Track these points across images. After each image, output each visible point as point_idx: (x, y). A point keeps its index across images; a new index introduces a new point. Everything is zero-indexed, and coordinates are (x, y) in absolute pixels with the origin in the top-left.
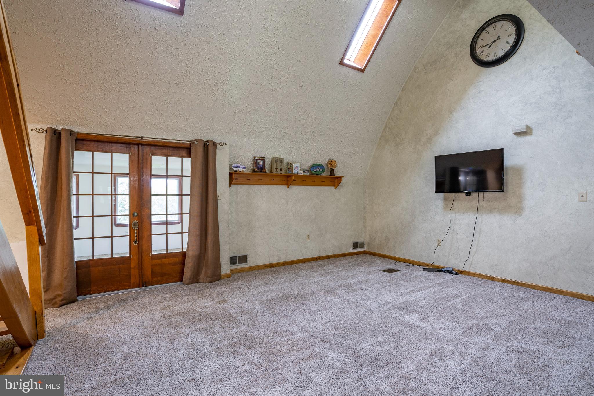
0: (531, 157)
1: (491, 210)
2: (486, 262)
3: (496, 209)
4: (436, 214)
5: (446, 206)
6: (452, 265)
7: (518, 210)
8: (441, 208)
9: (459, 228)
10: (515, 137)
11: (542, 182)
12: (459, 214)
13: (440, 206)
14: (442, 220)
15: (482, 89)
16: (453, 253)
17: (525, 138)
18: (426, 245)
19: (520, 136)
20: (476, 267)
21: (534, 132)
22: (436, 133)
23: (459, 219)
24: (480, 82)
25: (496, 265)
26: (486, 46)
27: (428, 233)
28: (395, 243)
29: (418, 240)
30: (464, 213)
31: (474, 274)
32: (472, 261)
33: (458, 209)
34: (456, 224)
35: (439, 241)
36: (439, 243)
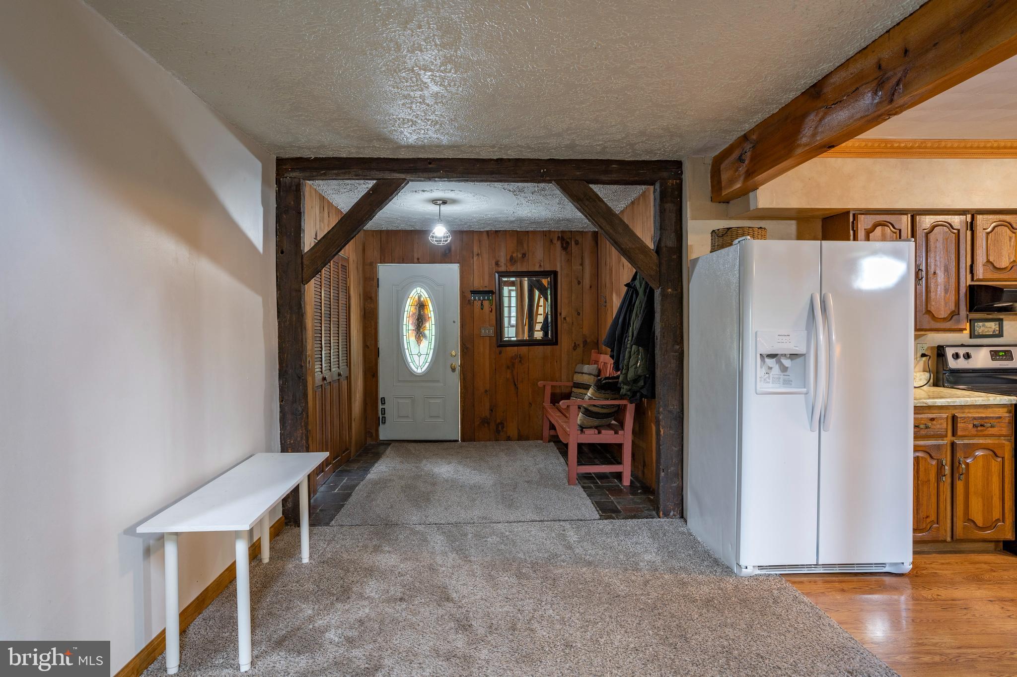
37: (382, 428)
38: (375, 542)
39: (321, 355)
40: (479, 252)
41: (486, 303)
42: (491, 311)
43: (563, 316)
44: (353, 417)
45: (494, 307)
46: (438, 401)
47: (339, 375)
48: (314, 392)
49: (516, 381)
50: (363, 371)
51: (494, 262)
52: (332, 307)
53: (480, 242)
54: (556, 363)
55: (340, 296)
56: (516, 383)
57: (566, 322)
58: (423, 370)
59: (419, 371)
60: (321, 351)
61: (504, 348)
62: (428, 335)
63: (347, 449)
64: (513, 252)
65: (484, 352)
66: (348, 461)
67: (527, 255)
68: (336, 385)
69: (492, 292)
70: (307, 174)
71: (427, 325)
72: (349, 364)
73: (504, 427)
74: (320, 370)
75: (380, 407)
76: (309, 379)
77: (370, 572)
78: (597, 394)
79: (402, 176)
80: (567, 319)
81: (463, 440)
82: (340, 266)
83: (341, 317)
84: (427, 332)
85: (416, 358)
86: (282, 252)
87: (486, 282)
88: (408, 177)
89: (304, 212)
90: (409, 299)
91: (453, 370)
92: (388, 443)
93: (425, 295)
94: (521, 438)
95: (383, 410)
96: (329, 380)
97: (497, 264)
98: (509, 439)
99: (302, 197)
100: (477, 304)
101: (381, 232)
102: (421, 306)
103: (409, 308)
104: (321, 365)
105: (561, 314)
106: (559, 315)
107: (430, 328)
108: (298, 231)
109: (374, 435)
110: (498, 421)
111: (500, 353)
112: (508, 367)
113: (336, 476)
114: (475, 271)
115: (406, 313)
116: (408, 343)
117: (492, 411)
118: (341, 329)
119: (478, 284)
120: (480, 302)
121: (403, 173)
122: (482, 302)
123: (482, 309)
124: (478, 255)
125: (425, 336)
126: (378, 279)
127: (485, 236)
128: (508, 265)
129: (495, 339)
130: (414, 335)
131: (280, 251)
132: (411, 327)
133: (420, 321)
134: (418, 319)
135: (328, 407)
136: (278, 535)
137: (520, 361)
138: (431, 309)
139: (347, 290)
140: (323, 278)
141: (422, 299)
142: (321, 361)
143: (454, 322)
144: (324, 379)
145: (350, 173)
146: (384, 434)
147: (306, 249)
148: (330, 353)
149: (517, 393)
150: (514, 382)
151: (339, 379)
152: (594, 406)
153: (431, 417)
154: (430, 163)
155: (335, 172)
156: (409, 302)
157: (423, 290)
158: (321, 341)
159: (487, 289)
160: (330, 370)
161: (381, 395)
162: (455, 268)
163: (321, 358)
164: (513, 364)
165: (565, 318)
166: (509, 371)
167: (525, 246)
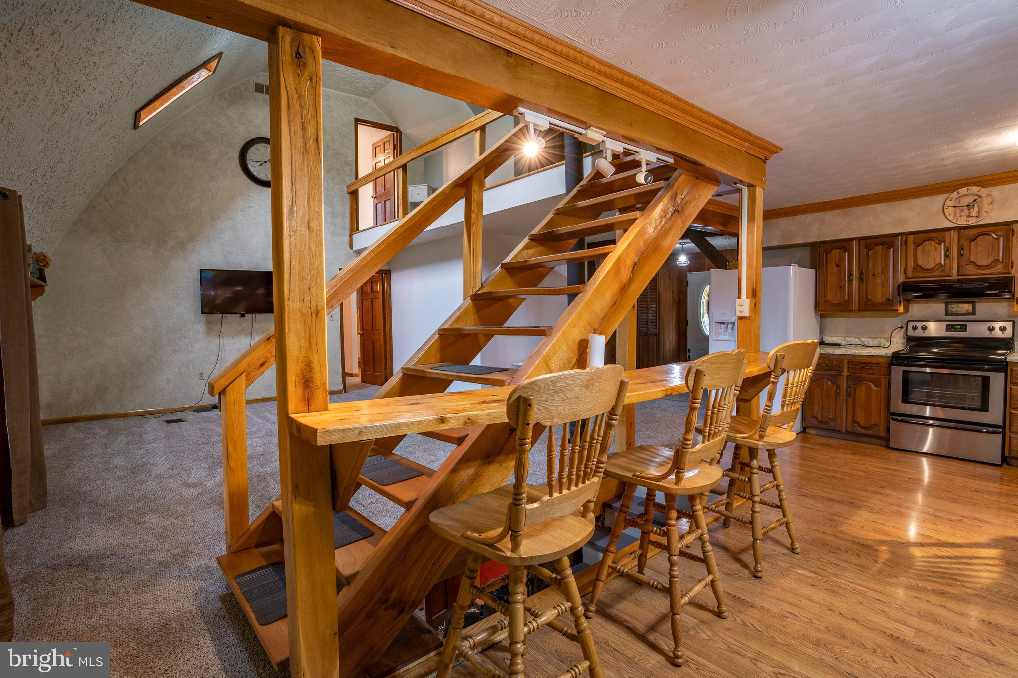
2: (262, 385)
3: (268, 330)
4: (195, 341)
5: (209, 331)
8: (202, 333)
9: (228, 354)
12: (227, 338)
13: (201, 330)
14: (205, 348)
15: (252, 205)
20: (251, 393)
22: (193, 239)
23: (227, 345)
24: (249, 196)
26: (257, 162)
27: (184, 366)
28: (121, 391)
29: (167, 379)
30: (233, 337)
33: (226, 333)
34: (225, 350)
35: (201, 374)
36: (202, 377)
75: (688, 354)
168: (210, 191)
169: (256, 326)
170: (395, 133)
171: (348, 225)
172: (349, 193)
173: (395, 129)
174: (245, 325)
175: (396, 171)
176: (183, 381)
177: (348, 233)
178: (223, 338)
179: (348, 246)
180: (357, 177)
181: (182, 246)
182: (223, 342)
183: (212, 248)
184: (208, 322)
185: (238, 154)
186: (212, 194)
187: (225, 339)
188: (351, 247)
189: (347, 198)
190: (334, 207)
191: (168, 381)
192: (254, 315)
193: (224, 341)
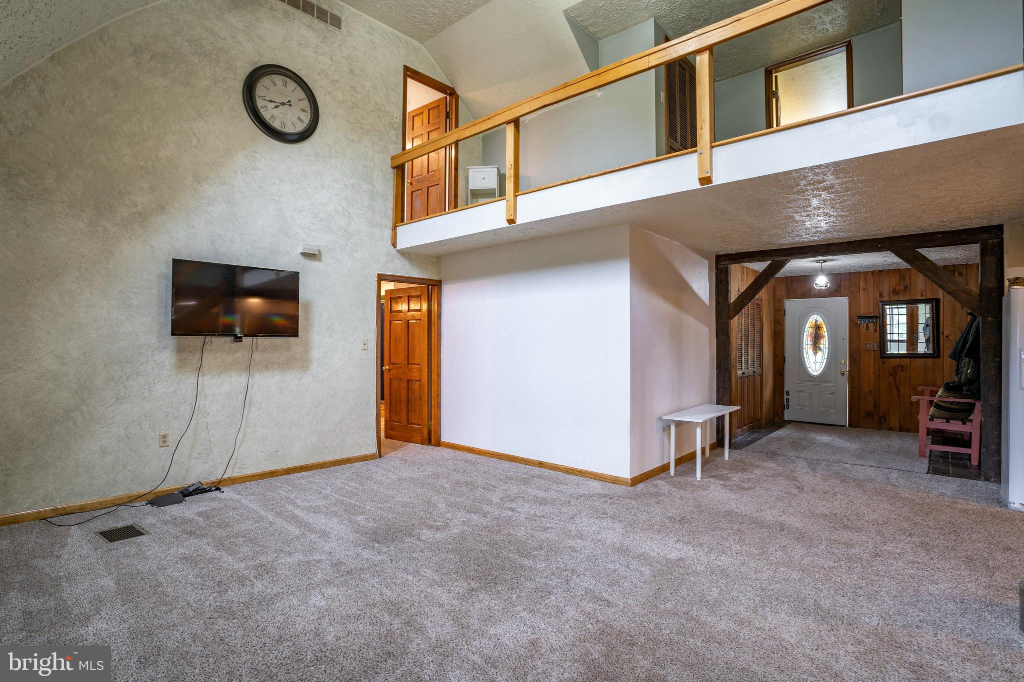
0: (319, 291)
1: (267, 366)
2: (262, 452)
3: (274, 363)
4: (156, 381)
5: (182, 364)
6: (197, 477)
7: (303, 363)
8: (169, 367)
9: (211, 402)
10: (302, 258)
11: (330, 325)
12: (210, 376)
13: (166, 362)
14: (173, 392)
15: (259, 166)
16: (199, 454)
17: (313, 263)
18: (129, 452)
19: (308, 259)
20: (245, 465)
21: (323, 258)
22: (161, 208)
23: (210, 387)
25: (276, 451)
26: (271, 101)
27: (135, 424)
29: (100, 448)
30: (219, 375)
31: (243, 478)
32: (237, 456)
33: (209, 368)
34: (205, 397)
35: (164, 436)
36: (164, 442)
37: (786, 412)
38: (765, 458)
39: (742, 359)
40: (865, 287)
41: (871, 326)
42: (876, 331)
43: (946, 334)
44: (764, 401)
45: (878, 328)
46: (830, 396)
47: (754, 372)
48: (737, 380)
49: (898, 385)
50: (773, 372)
51: (878, 294)
52: (750, 330)
53: (865, 280)
54: (937, 373)
55: (756, 323)
56: (898, 387)
57: (949, 340)
58: (818, 373)
59: (815, 374)
60: (742, 357)
61: (887, 360)
62: (823, 348)
63: (759, 420)
64: (896, 286)
65: (869, 362)
66: (759, 427)
67: (909, 288)
68: (752, 378)
69: (877, 317)
70: (732, 262)
71: (822, 341)
72: (761, 366)
73: (886, 420)
74: (740, 368)
75: (786, 397)
76: (733, 373)
77: (758, 467)
78: (945, 393)
79: (786, 258)
80: (950, 337)
81: (850, 425)
82: (755, 304)
83: (756, 336)
84: (822, 347)
85: (813, 365)
86: (719, 304)
87: (871, 310)
88: (789, 258)
89: (730, 282)
90: (808, 324)
91: (843, 374)
92: (789, 422)
93: (820, 320)
94: (902, 429)
95: (788, 400)
96: (746, 374)
97: (881, 295)
98: (891, 429)
99: (729, 274)
100: (863, 326)
101: (787, 278)
102: (817, 328)
103: (808, 330)
104: (742, 365)
105: (943, 333)
106: (941, 333)
107: (824, 343)
108: (727, 291)
109: (781, 415)
110: (881, 414)
111: (884, 363)
112: (891, 374)
113: (750, 433)
114: (861, 301)
115: (805, 333)
116: (807, 354)
117: (876, 406)
118: (755, 344)
119: (863, 311)
120: (865, 324)
121: (785, 256)
122: (867, 325)
123: (868, 330)
124: (864, 289)
125: (820, 349)
126: (785, 310)
127: (870, 276)
128: (891, 295)
129: (879, 353)
130: (812, 348)
131: (718, 303)
132: (809, 343)
133: (816, 338)
134: (815, 337)
135: (746, 391)
136: (713, 449)
137: (902, 370)
138: (825, 330)
139: (761, 319)
140: (743, 313)
141: (818, 323)
142: (742, 363)
143: (844, 339)
144: (743, 373)
145: (755, 259)
146: (788, 415)
147: (732, 301)
148: (748, 358)
149: (899, 395)
150: (896, 385)
151: (754, 375)
152: (943, 402)
153: (824, 407)
154: (802, 249)
155: (747, 259)
156: (808, 325)
157: (818, 317)
158: (742, 351)
159: (872, 315)
160: (748, 368)
161: (786, 389)
162: (845, 300)
163: (742, 361)
164: (896, 373)
165: (947, 337)
166: (891, 377)
167: (907, 281)
168: (195, 134)
169: (257, 356)
170: (448, 97)
171: (390, 213)
172: (394, 168)
173: (450, 92)
174: (239, 354)
175: (448, 147)
176: (131, 450)
177: (390, 223)
178: (203, 375)
179: (390, 242)
180: (404, 148)
181: (141, 218)
182: (203, 383)
183: (193, 227)
184: (180, 350)
185: (242, 84)
186: (198, 140)
187: (206, 378)
188: (394, 245)
189: (391, 174)
190: (373, 185)
191: (104, 451)
192: (255, 338)
193: (206, 380)
